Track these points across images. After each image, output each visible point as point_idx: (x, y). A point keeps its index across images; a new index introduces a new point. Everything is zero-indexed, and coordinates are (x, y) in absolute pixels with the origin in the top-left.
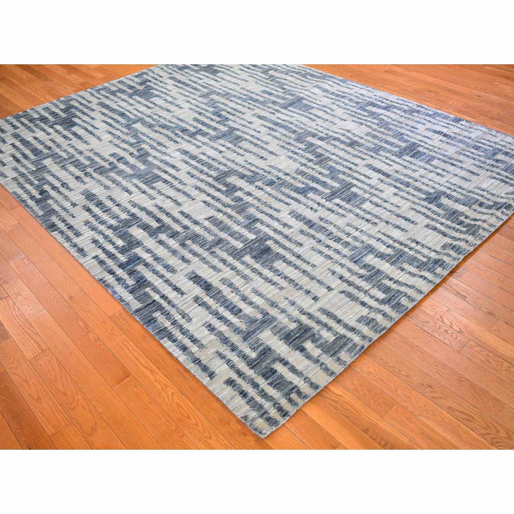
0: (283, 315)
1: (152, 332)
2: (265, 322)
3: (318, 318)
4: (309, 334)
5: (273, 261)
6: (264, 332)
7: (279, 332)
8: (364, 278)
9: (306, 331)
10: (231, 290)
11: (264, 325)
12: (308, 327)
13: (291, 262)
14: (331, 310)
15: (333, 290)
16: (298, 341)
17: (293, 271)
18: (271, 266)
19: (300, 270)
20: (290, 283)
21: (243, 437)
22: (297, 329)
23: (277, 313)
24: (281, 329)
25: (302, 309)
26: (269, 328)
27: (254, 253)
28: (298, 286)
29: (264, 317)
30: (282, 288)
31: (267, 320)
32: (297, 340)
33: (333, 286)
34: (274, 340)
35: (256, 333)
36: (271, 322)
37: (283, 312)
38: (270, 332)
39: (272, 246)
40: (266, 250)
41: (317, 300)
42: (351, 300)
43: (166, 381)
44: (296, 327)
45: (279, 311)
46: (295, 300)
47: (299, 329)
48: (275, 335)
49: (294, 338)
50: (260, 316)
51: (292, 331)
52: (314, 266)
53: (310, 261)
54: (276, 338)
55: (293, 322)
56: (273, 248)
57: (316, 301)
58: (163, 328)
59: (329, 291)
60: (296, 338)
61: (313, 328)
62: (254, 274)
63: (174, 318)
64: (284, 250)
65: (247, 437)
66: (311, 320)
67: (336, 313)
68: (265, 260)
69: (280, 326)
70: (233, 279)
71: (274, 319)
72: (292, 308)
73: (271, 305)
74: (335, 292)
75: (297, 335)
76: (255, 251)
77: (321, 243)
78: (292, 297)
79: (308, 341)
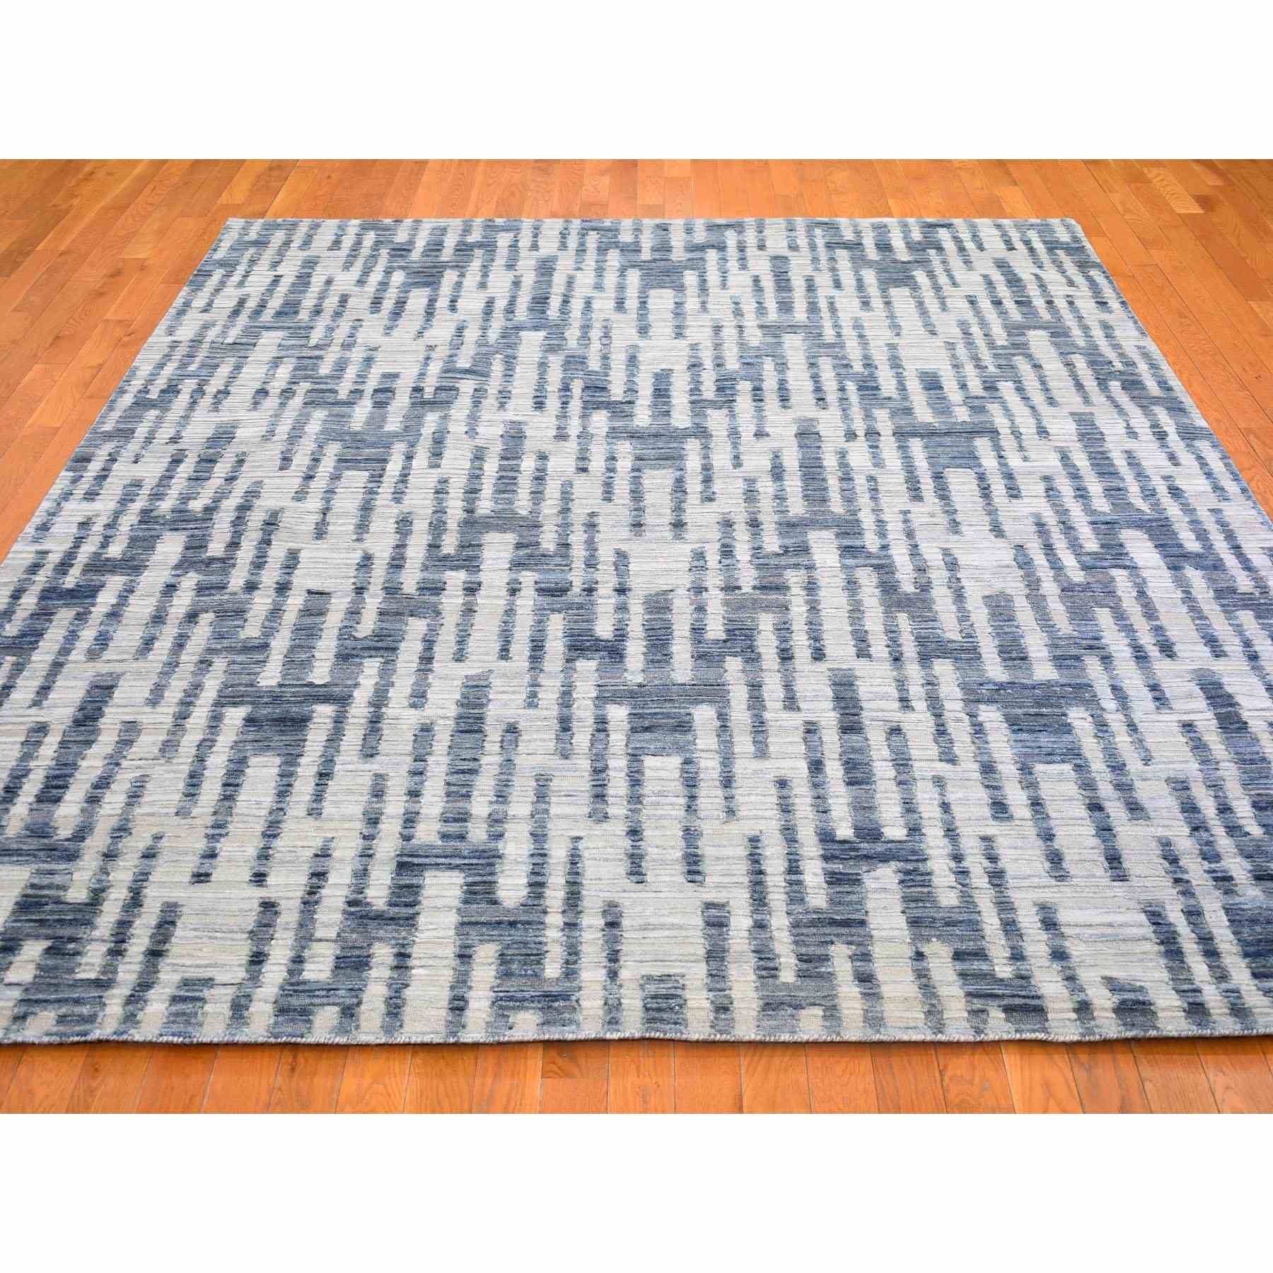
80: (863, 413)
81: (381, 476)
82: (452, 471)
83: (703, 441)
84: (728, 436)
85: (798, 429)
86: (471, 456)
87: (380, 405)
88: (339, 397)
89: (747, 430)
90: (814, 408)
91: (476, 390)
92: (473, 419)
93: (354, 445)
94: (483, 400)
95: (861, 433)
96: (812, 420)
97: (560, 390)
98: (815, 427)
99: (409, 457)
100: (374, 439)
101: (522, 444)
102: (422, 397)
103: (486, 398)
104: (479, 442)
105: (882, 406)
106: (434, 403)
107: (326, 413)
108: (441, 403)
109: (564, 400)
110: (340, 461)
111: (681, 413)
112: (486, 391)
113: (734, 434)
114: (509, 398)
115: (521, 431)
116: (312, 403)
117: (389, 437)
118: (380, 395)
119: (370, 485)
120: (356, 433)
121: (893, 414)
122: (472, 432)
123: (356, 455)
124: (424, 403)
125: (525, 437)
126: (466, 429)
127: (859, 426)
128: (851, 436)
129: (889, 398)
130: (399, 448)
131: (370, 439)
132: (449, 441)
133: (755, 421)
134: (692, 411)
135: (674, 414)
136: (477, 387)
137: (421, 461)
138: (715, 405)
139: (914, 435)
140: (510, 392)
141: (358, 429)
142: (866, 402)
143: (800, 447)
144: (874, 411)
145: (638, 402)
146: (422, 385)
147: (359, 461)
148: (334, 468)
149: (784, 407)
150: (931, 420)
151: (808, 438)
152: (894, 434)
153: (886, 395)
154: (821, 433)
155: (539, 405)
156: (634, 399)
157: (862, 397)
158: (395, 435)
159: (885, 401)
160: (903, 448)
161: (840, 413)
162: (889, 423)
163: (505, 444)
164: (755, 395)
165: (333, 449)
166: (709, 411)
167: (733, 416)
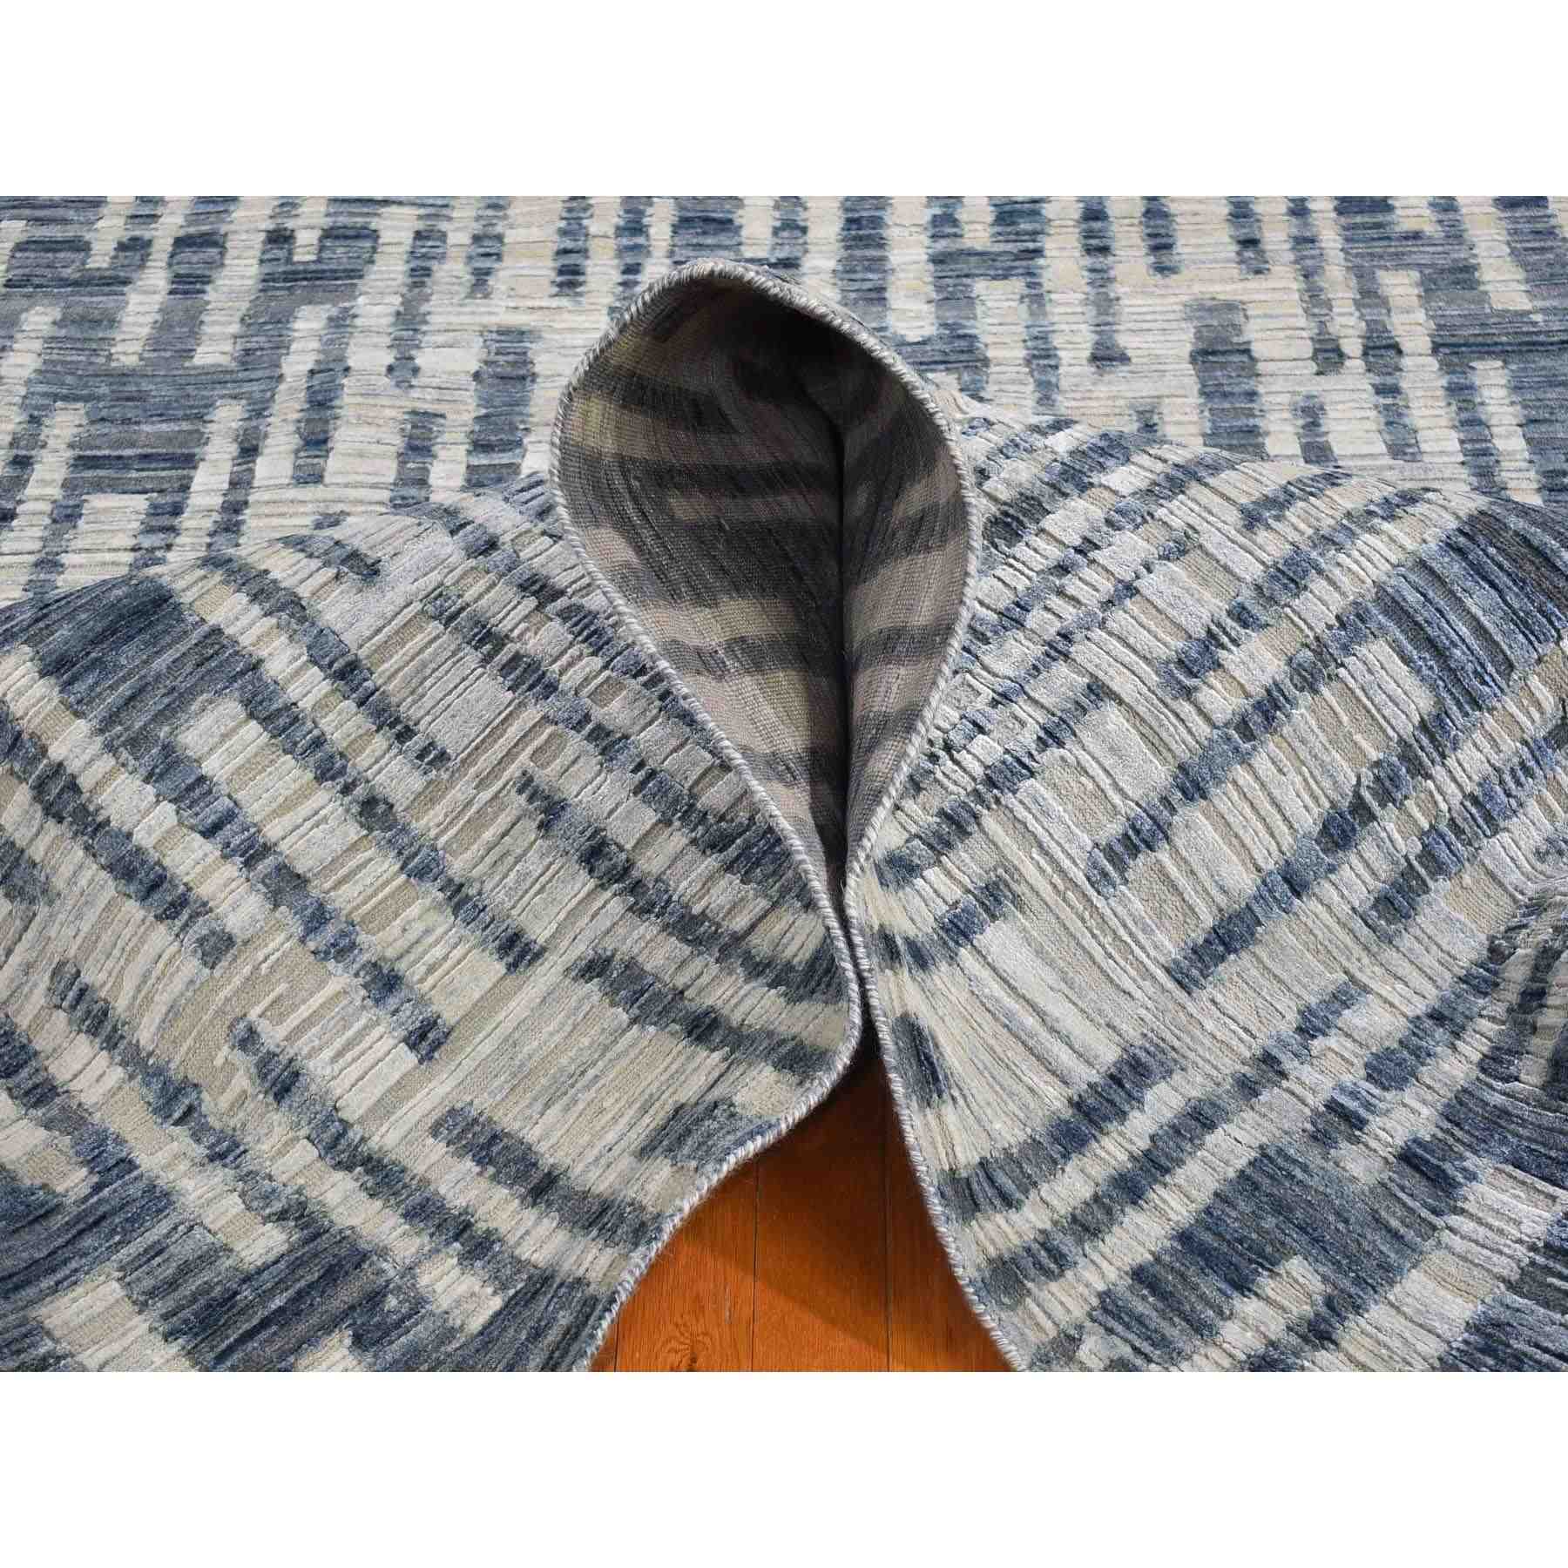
0: (220, 1175)
2: (96, 1223)
3: (424, 1182)
4: (347, 1293)
5: (177, 705)
6: (79, 1290)
7: (172, 1284)
8: (732, 851)
9: (332, 1275)
11: (88, 1242)
12: (353, 1245)
14: (509, 1120)
15: (538, 955)
16: (269, 1341)
17: (302, 795)
18: (168, 749)
20: (275, 899)
22: (282, 1265)
23: (183, 1166)
24: (186, 1270)
25: (335, 1128)
26: (111, 1267)
27: (64, 632)
28: (330, 932)
29: (97, 1188)
30: (218, 947)
31: (114, 1212)
32: (264, 1335)
33: (539, 933)
34: (131, 1337)
35: (30, 1292)
36: (134, 1224)
37: (222, 1156)
38: (114, 1290)
39: (180, 585)
40: (139, 612)
41: (437, 1045)
42: (634, 1021)
44: (285, 1247)
45: (200, 1151)
46: (303, 1045)
47: (297, 1265)
48: (142, 1307)
49: (255, 1322)
50: (73, 1182)
51: (247, 1279)
52: (433, 757)
53: (415, 713)
54: (146, 1325)
55: (267, 1219)
56: (186, 598)
59: (513, 967)
60: (264, 1324)
61: (383, 1252)
64: (256, 610)
66: (378, 1204)
67: (531, 1135)
68: (125, 689)
69: (184, 1250)
71: (159, 1200)
72: (279, 1120)
73: (155, 1111)
74: (546, 974)
75: (278, 1302)
76: (70, 616)
77: (496, 556)
78: (281, 1019)
79: (336, 1336)
80: (1353, 282)
81: (177, 510)
82: (353, 493)
83: (966, 377)
84: (1028, 362)
85: (1199, 336)
86: (399, 442)
87: (188, 285)
88: (92, 264)
89: (1074, 346)
90: (1234, 271)
91: (419, 235)
92: (409, 321)
93: (117, 412)
94: (434, 265)
95: (1352, 346)
96: (1230, 307)
97: (620, 232)
98: (1239, 332)
99: (249, 451)
100: (168, 392)
101: (523, 402)
102: (289, 260)
103: (442, 258)
104: (423, 399)
105: (1399, 262)
106: (318, 275)
107: (56, 313)
108: (334, 275)
109: (630, 260)
110: (83, 462)
111: (915, 294)
112: (443, 236)
113: (1042, 356)
114: (499, 257)
115: (523, 360)
116: (24, 282)
117: (204, 386)
118: (187, 254)
119: (147, 542)
120: (125, 375)
121: (1429, 287)
122: (403, 369)
123: (119, 444)
124: (294, 276)
125: (534, 376)
126: (389, 358)
127: (1349, 329)
128: (1328, 355)
129: (1416, 236)
130: (227, 416)
131: (159, 392)
132: (348, 400)
133: (1091, 311)
134: (939, 289)
135: (895, 297)
136: (420, 225)
137: (274, 465)
138: (995, 266)
139: (1487, 349)
140: (499, 238)
141: (131, 361)
142: (1360, 248)
143: (1205, 393)
144: (1380, 273)
145: (808, 263)
146: (290, 224)
147: (121, 462)
148: (65, 485)
149: (1161, 269)
150: (1524, 304)
151: (1223, 366)
152: (1436, 348)
153: (1407, 225)
154: (1258, 349)
155: (570, 278)
156: (797, 252)
157: (1350, 235)
158: (217, 378)
159: (1409, 246)
160: (1461, 393)
161: (1297, 285)
162: (1420, 316)
163: (486, 401)
164: (1089, 235)
165: (65, 425)
166: (980, 287)
167: (1036, 298)
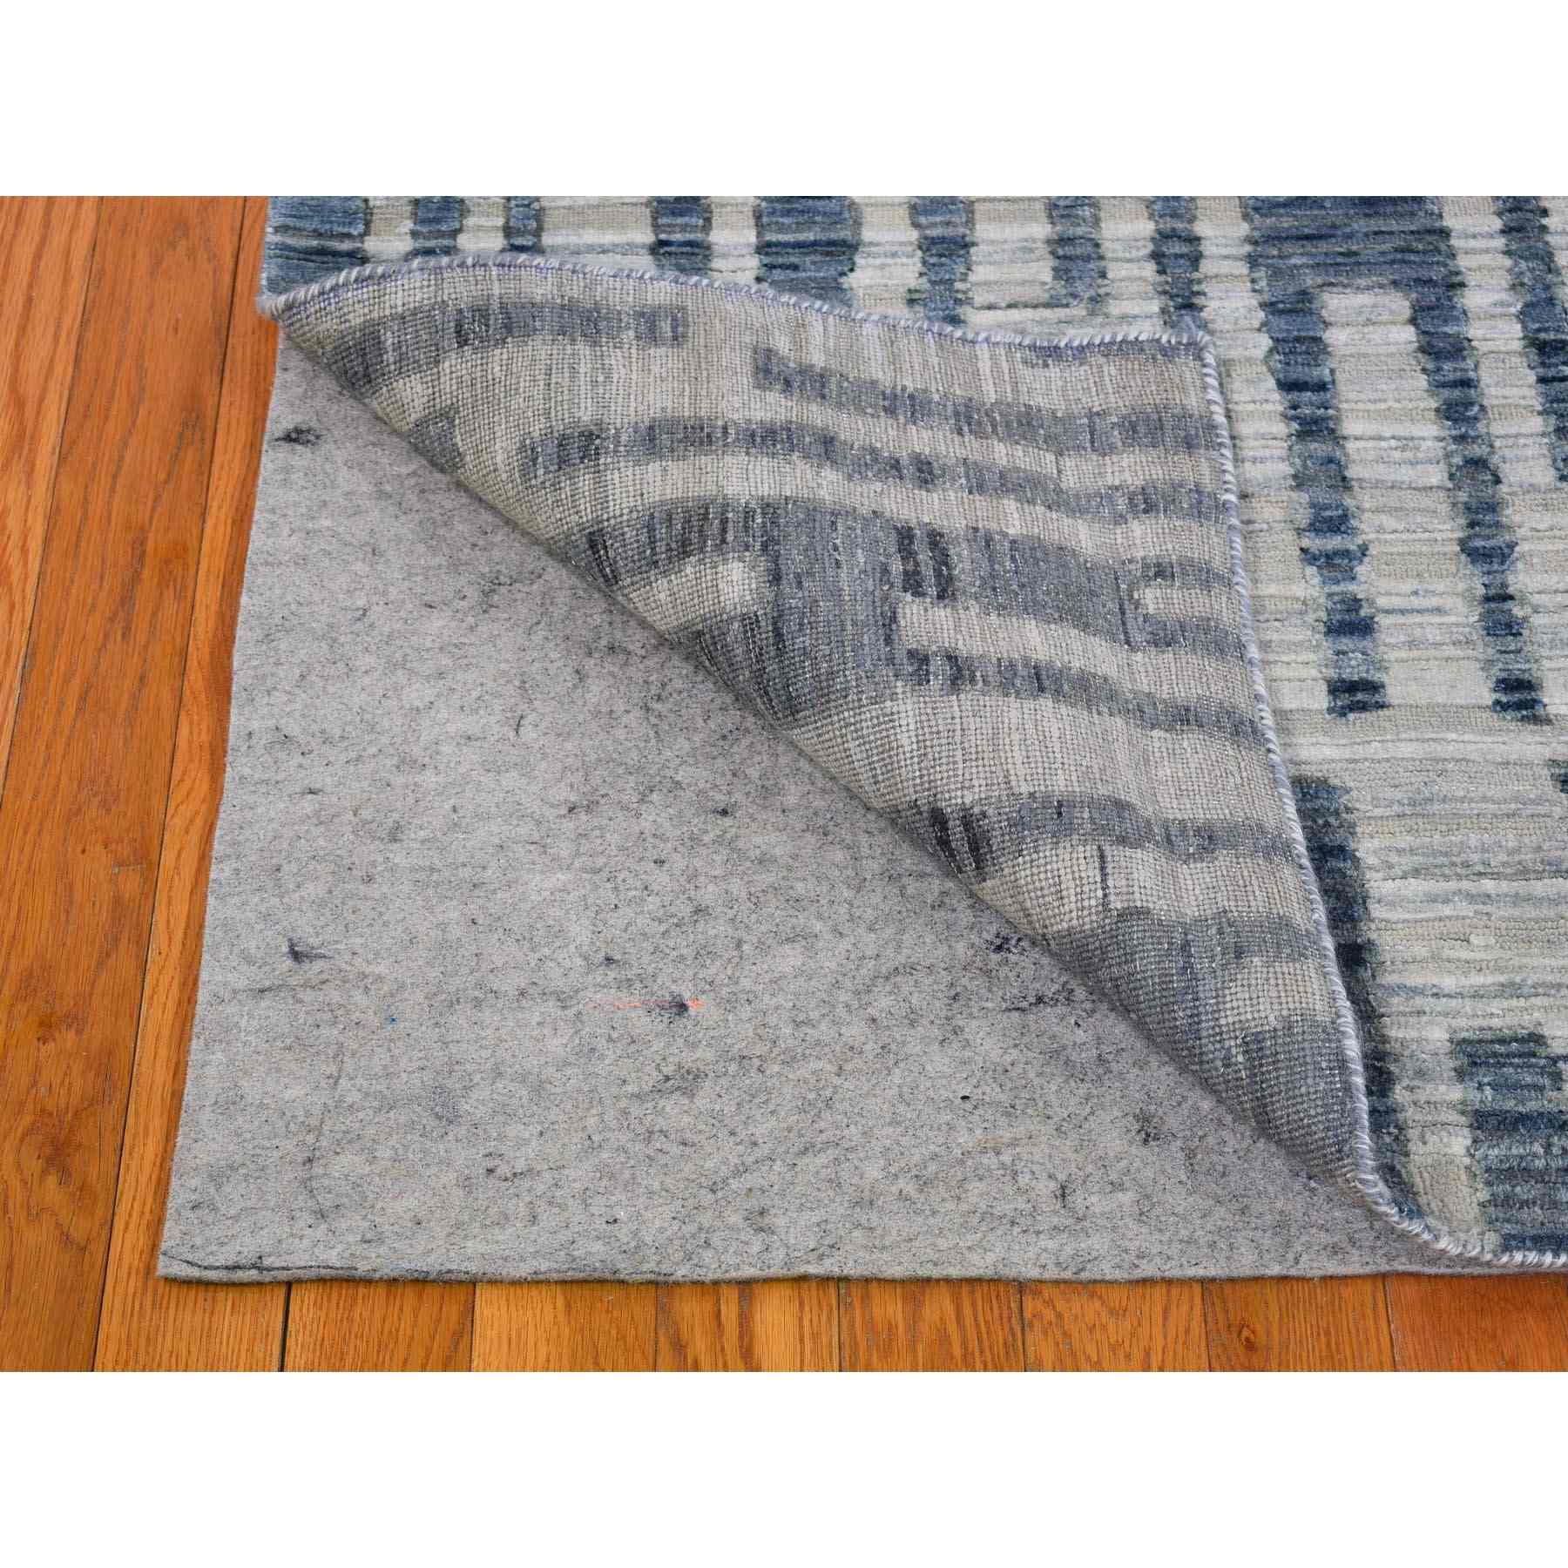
1: (277, 230)
10: (913, 284)
13: (1458, 349)
19: (1461, 439)
21: (34, 1165)
43: (24, 550)
57: (1343, 712)
58: (346, 246)
62: (1149, 269)
63: (455, 233)
65: (52, 1181)
70: (998, 218)
